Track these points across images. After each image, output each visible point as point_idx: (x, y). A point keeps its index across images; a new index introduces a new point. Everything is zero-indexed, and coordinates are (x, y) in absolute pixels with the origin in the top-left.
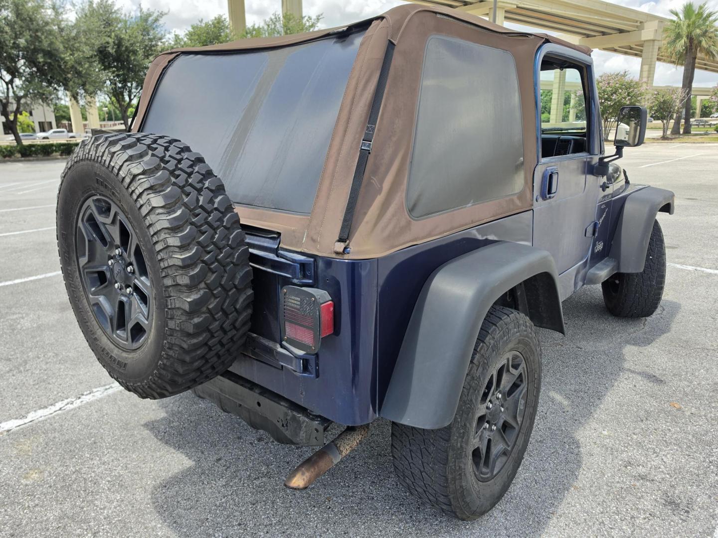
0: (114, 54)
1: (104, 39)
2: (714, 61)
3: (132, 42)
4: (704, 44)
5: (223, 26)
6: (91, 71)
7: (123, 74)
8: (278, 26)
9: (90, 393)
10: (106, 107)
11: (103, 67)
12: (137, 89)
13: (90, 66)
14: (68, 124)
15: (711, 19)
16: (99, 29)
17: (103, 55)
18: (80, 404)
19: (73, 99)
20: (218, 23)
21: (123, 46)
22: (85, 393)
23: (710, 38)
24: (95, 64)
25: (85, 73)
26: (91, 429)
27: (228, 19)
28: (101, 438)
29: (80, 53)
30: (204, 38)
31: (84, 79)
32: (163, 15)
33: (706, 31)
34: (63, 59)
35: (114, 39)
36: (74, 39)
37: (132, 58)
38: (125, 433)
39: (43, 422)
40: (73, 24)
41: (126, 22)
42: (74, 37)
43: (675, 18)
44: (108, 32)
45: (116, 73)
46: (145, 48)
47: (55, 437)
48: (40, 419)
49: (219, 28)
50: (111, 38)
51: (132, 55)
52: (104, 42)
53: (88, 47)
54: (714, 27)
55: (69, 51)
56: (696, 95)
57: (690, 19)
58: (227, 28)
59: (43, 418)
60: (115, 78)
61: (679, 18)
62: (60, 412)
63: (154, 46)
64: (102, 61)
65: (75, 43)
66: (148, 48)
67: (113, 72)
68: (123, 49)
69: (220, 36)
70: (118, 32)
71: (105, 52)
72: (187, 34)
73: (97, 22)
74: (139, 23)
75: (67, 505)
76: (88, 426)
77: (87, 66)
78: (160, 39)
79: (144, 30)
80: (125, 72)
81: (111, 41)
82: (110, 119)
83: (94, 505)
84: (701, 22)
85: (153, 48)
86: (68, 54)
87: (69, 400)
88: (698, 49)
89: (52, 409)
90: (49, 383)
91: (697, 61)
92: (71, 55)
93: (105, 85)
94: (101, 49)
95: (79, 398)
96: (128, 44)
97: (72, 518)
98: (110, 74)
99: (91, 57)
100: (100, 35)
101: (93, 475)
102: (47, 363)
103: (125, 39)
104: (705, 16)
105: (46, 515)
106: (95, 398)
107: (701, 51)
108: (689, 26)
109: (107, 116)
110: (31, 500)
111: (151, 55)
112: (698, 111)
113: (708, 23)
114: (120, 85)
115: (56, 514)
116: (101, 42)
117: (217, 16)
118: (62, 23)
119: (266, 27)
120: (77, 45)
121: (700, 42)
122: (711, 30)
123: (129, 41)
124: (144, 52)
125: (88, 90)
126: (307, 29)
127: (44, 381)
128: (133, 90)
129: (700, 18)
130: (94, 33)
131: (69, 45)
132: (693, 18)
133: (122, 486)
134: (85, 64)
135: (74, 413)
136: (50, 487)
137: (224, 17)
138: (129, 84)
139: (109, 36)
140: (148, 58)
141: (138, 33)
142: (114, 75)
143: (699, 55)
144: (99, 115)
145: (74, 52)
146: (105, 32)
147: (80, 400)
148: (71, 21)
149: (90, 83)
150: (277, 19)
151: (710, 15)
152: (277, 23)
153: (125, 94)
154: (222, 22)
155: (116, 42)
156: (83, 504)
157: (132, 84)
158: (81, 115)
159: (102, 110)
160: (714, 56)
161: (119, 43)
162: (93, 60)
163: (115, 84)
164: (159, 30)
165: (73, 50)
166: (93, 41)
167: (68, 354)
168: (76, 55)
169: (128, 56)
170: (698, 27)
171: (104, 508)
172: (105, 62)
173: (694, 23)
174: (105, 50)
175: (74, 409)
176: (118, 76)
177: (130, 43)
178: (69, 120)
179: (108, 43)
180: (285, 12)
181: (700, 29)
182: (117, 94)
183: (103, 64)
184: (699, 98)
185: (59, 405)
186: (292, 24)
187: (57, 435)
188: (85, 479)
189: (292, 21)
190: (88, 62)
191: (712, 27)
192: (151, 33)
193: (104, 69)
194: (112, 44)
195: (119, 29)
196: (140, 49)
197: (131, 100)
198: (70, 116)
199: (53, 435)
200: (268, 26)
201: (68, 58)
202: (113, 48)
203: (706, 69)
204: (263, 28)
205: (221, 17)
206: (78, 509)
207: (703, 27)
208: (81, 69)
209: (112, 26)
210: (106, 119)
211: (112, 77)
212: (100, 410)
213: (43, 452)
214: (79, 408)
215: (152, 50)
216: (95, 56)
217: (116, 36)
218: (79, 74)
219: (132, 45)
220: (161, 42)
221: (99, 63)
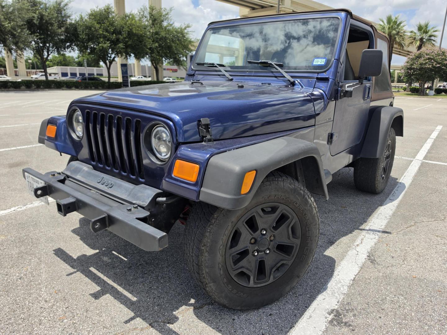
0: (38, 24)
1: (31, 15)
2: (403, 50)
3: (50, 17)
4: (397, 39)
5: (111, 11)
6: (22, 34)
7: (44, 38)
8: (145, 13)
9: (31, 204)
10: (30, 60)
11: (30, 32)
12: (53, 48)
13: (22, 31)
14: (4, 70)
15: (402, 25)
16: (28, 8)
17: (30, 24)
18: (26, 208)
19: (9, 52)
20: (108, 9)
21: (44, 20)
22: (28, 204)
23: (401, 36)
24: (25, 30)
25: (18, 36)
26: (33, 218)
27: (114, 7)
28: (40, 222)
29: (15, 23)
30: (98, 18)
31: (17, 40)
32: (71, 2)
33: (399, 32)
34: (3, 26)
35: (38, 15)
36: (11, 13)
37: (50, 28)
38: (53, 220)
39: (5, 216)
40: (10, 4)
41: (46, 4)
42: (11, 12)
43: (382, 23)
44: (34, 10)
45: (39, 37)
46: (59, 22)
47: (12, 222)
48: (3, 215)
49: (108, 12)
50: (36, 14)
51: (50, 26)
52: (31, 16)
53: (20, 19)
54: (403, 30)
55: (7, 20)
56: (395, 70)
57: (390, 24)
58: (113, 12)
59: (4, 214)
60: (38, 40)
61: (384, 23)
62: (14, 212)
63: (64, 21)
64: (29, 29)
65: (12, 16)
66: (60, 22)
67: (37, 36)
68: (44, 21)
69: (109, 17)
70: (41, 11)
71: (32, 23)
72: (87, 15)
73: (27, 3)
74: (55, 5)
75: (23, 248)
76: (31, 217)
77: (19, 31)
78: (69, 17)
79: (58, 10)
80: (45, 36)
81: (36, 16)
82: (33, 68)
83: (38, 248)
84: (396, 27)
85: (64, 23)
86: (7, 23)
87: (19, 207)
88: (394, 42)
89: (9, 210)
90: (6, 200)
91: (394, 49)
92: (9, 23)
93: (31, 44)
94: (29, 21)
95: (25, 206)
96: (47, 19)
97: (26, 253)
98: (35, 37)
99: (22, 25)
100: (29, 11)
101: (36, 237)
102: (4, 191)
103: (46, 16)
104: (398, 23)
105: (11, 252)
106: (35, 206)
107: (396, 44)
108: (389, 28)
109: (31, 66)
110: (2, 247)
111: (63, 26)
112: (396, 79)
113: (400, 27)
114: (41, 45)
115: (17, 252)
116: (29, 16)
117: (107, 5)
118: (3, 3)
119: (138, 14)
120: (12, 17)
121: (395, 38)
122: (402, 32)
123: (48, 16)
124: (58, 24)
125: (20, 46)
126: (164, 16)
127: (3, 199)
128: (51, 49)
129: (395, 24)
130: (25, 10)
131: (7, 17)
132: (392, 24)
133: (52, 241)
134: (18, 30)
135: (23, 212)
136: (12, 241)
137: (111, 5)
138: (48, 45)
139: (35, 13)
140: (60, 29)
141: (54, 12)
142: (38, 38)
143: (395, 46)
144: (26, 65)
145: (11, 22)
146: (32, 10)
147: (26, 206)
148: (9, 2)
149: (21, 43)
150: (145, 9)
151: (400, 23)
152: (145, 12)
153: (44, 51)
154: (110, 8)
155: (39, 17)
156: (31, 248)
157: (49, 45)
158: (13, 65)
159: (28, 62)
160: (403, 47)
161: (41, 17)
162: (24, 27)
163: (38, 44)
164: (68, 11)
165: (10, 20)
166: (24, 15)
167: (16, 187)
168: (12, 24)
169: (47, 27)
170: (395, 29)
171: (43, 249)
172: (32, 29)
173: (392, 26)
174: (32, 22)
175: (23, 210)
176: (40, 39)
177: (48, 18)
178: (5, 67)
179: (34, 17)
180: (150, 4)
181: (396, 31)
182: (39, 51)
183: (30, 30)
184: (396, 72)
185: (13, 209)
186: (154, 12)
187: (13, 221)
188: (31, 238)
189: (155, 10)
190: (20, 28)
191: (402, 30)
192: (63, 12)
193: (31, 34)
194: (36, 18)
195: (42, 8)
196: (56, 22)
197: (48, 55)
198: (5, 64)
199: (11, 221)
200: (140, 13)
201: (7, 25)
202: (37, 21)
203: (400, 54)
204: (137, 14)
205: (110, 5)
206: (29, 250)
207: (397, 30)
208: (15, 33)
209: (37, 6)
210: (31, 68)
211: (36, 40)
212: (38, 210)
213: (6, 228)
214: (25, 210)
215: (63, 24)
216: (25, 25)
217: (39, 13)
218: (14, 36)
219: (50, 19)
220: (70, 19)
221: (27, 30)
